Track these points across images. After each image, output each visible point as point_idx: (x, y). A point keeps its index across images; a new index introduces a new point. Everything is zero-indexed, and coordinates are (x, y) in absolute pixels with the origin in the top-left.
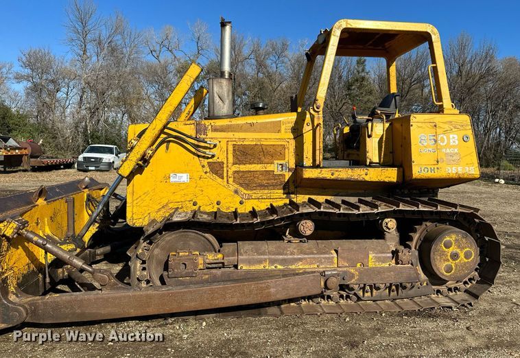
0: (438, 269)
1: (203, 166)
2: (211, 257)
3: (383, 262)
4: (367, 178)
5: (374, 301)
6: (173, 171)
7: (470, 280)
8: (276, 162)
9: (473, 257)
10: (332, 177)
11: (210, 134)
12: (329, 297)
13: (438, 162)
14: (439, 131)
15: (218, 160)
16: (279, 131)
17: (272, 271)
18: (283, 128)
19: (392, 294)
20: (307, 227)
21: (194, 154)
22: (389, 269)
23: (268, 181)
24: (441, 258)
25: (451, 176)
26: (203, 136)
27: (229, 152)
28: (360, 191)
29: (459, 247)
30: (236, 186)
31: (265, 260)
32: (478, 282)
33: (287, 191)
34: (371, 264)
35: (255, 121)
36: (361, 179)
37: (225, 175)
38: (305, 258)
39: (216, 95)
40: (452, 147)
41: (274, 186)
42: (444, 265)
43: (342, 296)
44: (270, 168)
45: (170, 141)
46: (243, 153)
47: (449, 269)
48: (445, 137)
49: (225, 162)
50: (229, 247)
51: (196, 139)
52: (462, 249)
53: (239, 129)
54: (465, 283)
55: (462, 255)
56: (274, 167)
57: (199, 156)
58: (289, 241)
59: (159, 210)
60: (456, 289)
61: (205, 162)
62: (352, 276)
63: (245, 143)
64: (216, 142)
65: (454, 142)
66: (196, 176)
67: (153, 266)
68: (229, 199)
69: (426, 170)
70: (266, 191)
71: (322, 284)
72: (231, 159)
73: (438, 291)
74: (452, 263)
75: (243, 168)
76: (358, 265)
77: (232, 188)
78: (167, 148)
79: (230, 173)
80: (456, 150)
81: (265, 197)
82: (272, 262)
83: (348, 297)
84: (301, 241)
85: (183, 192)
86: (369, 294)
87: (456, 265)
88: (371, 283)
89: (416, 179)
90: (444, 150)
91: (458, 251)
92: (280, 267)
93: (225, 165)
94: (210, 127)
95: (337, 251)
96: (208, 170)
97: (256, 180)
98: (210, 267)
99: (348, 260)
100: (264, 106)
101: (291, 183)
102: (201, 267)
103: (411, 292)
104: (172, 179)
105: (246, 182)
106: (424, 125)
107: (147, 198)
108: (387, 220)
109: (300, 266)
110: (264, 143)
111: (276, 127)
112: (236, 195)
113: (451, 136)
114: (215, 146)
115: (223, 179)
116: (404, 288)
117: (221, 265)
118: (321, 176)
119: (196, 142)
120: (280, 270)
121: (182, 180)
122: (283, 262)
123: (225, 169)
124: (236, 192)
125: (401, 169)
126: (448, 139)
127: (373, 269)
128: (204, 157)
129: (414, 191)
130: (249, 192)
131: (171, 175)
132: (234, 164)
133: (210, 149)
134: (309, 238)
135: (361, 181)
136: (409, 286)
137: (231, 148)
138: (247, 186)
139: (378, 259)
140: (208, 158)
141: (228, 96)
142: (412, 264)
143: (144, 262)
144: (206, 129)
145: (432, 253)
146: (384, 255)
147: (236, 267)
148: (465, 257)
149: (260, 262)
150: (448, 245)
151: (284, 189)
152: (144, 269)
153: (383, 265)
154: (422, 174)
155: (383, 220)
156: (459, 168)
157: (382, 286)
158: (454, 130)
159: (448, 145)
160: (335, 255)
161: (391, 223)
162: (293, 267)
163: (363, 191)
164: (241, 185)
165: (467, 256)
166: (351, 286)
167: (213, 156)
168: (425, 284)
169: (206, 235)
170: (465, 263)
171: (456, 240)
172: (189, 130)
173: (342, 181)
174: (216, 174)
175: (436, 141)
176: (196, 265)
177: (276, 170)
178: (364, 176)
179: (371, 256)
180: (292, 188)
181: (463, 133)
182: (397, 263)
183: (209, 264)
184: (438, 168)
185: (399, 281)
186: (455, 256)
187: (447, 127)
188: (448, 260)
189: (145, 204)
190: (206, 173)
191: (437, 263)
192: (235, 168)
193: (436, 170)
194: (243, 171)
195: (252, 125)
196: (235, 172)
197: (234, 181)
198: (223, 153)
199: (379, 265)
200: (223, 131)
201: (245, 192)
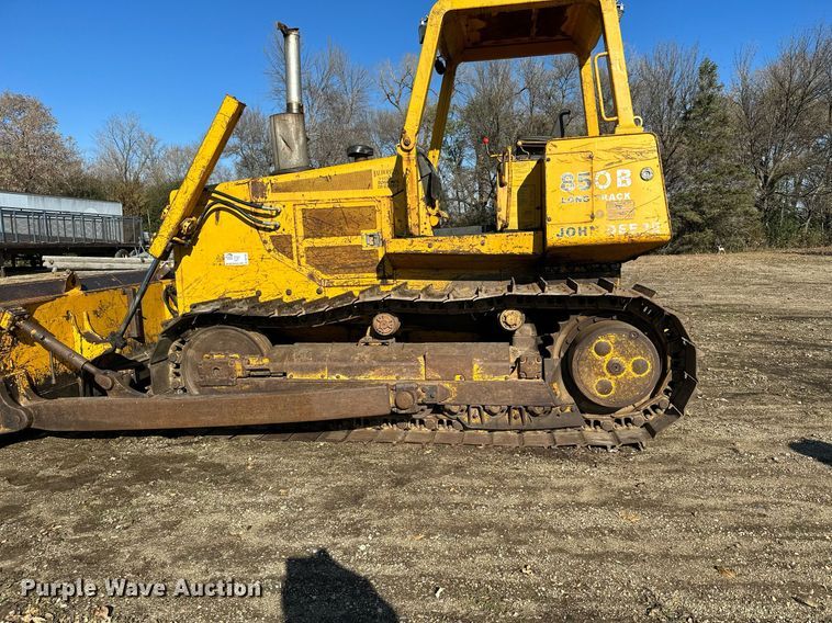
0: (586, 387)
1: (265, 242)
2: (254, 362)
3: (496, 374)
4: (484, 250)
5: (490, 431)
6: (228, 250)
7: (654, 408)
8: (364, 232)
9: (648, 371)
10: (430, 250)
11: (271, 196)
12: (422, 422)
13: (592, 217)
14: (597, 165)
15: (284, 233)
16: (369, 186)
17: (332, 382)
18: (375, 181)
19: (513, 421)
20: (386, 323)
21: (251, 225)
22: (506, 385)
23: (353, 261)
24: (590, 370)
25: (616, 240)
26: (260, 200)
27: (298, 221)
28: (494, 272)
29: (622, 354)
30: (311, 269)
31: (323, 368)
32: (668, 412)
33: (381, 274)
34: (476, 377)
35: (332, 174)
36: (474, 251)
37: (295, 253)
38: (379, 367)
39: (279, 138)
40: (624, 190)
41: (363, 268)
42: (597, 381)
43: (441, 422)
44: (356, 241)
45: (218, 210)
46: (319, 222)
47: (605, 388)
48: (608, 175)
49: (294, 235)
50: (282, 349)
51: (251, 204)
52: (627, 358)
53: (311, 185)
54: (646, 412)
55: (628, 367)
56: (362, 241)
57: (258, 228)
58: (367, 344)
60: (628, 421)
61: (266, 236)
62: (447, 393)
63: (319, 206)
64: (278, 207)
65: (624, 182)
66: (257, 257)
67: (188, 371)
68: (302, 288)
69: (571, 232)
70: (353, 275)
71: (392, 401)
72: (301, 232)
73: (597, 423)
74: (611, 379)
75: (318, 242)
76: (457, 378)
77: (306, 272)
78: (217, 218)
79: (302, 251)
80: (627, 196)
81: (351, 283)
82: (333, 371)
83: (449, 423)
84: (383, 344)
85: (242, 278)
86: (478, 420)
87: (618, 383)
88: (477, 403)
89: (554, 248)
90: (605, 197)
91: (621, 360)
92: (342, 377)
93: (293, 240)
94: (269, 186)
95: (425, 358)
96: (272, 247)
97: (338, 259)
98: (251, 373)
99: (441, 371)
100: (362, 150)
101: (386, 262)
102: (240, 373)
103: (545, 421)
104: (227, 261)
105: (323, 261)
106: (569, 157)
107: (200, 287)
108: (506, 313)
109: (372, 376)
110: (345, 205)
111: (364, 181)
112: (311, 282)
113: (619, 172)
114: (278, 213)
115: (292, 258)
116: (533, 414)
119: (253, 209)
120: (343, 381)
121: (239, 261)
122: (347, 371)
123: (294, 245)
124: (311, 277)
125: (540, 233)
126: (614, 177)
127: (479, 385)
128: (264, 229)
129: (577, 269)
130: (329, 277)
131: (226, 254)
132: (306, 237)
133: (272, 217)
135: (475, 256)
136: (538, 410)
137: (299, 215)
138: (325, 268)
139: (488, 370)
140: (270, 230)
141: (297, 138)
142: (543, 378)
143: (178, 366)
144: (264, 188)
145: (574, 363)
146: (496, 364)
147: (284, 375)
148: (634, 370)
149: (316, 370)
150: (602, 351)
151: (378, 271)
152: (177, 375)
153: (496, 378)
154: (563, 239)
155: (501, 311)
156: (631, 225)
157: (495, 409)
158: (624, 161)
159: (613, 189)
160: (422, 363)
161: (511, 318)
162: (362, 378)
163: (498, 272)
164: (317, 267)
165: (638, 368)
166: (447, 407)
167: (277, 228)
168: (568, 410)
169: (251, 334)
170: (634, 380)
171: (617, 343)
172: (241, 192)
173: (445, 255)
174: (283, 252)
175: (590, 183)
176: (231, 372)
177: (364, 244)
178: (479, 247)
179: (476, 366)
180: (389, 271)
181: (640, 165)
182: (520, 377)
183: (252, 370)
184: (592, 228)
185: (522, 403)
186: (615, 368)
187: (611, 157)
188: (603, 374)
189: (197, 294)
190: (269, 251)
191: (584, 377)
192: (308, 243)
193: (588, 231)
194: (319, 248)
195: (328, 178)
196: (308, 249)
197: (307, 262)
198: (290, 223)
199: (489, 378)
200: (289, 191)
201: (324, 277)
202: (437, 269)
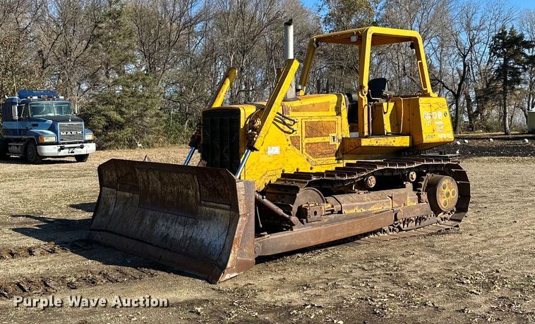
0: (440, 204)
1: (288, 140)
2: (325, 206)
3: (414, 202)
6: (270, 145)
8: (330, 135)
9: (456, 195)
10: (377, 144)
11: (291, 113)
13: (434, 131)
14: (433, 109)
15: (296, 135)
16: (329, 110)
17: (360, 213)
18: (331, 107)
20: (372, 181)
21: (282, 130)
22: (417, 207)
23: (326, 150)
24: (441, 196)
25: (440, 140)
26: (287, 115)
27: (303, 128)
29: (449, 188)
30: (308, 155)
31: (354, 206)
33: (338, 158)
35: (315, 102)
36: (391, 145)
37: (301, 146)
38: (376, 203)
41: (329, 154)
42: (443, 201)
44: (327, 139)
46: (311, 129)
47: (445, 204)
48: (436, 113)
50: (331, 199)
52: (451, 189)
53: (307, 108)
55: (451, 194)
56: (329, 139)
57: (285, 132)
59: (262, 178)
61: (288, 136)
63: (313, 120)
64: (295, 119)
65: (440, 117)
66: (284, 148)
68: (304, 166)
69: (429, 137)
70: (325, 159)
72: (304, 135)
74: (446, 199)
75: (311, 140)
76: (402, 205)
77: (305, 157)
79: (304, 145)
80: (442, 123)
81: (325, 163)
82: (360, 207)
85: (276, 162)
86: (407, 225)
87: (448, 201)
88: (409, 217)
89: (424, 143)
90: (436, 123)
91: (449, 190)
92: (363, 210)
93: (300, 139)
94: (291, 107)
95: (391, 198)
96: (291, 143)
97: (319, 149)
99: (398, 202)
101: (340, 151)
103: (426, 222)
104: (269, 152)
105: (314, 151)
106: (425, 105)
107: (254, 168)
108: (411, 173)
110: (323, 120)
111: (325, 107)
112: (308, 163)
113: (439, 113)
114: (294, 123)
115: (299, 149)
116: (425, 219)
117: (330, 212)
118: (371, 144)
120: (364, 212)
121: (275, 152)
122: (365, 207)
123: (301, 142)
124: (308, 159)
126: (437, 115)
127: (409, 207)
128: (288, 132)
130: (316, 160)
131: (269, 148)
132: (306, 137)
134: (375, 189)
135: (391, 147)
136: (426, 217)
137: (304, 125)
138: (313, 154)
139: (412, 200)
140: (290, 133)
142: (427, 202)
144: (288, 109)
145: (437, 194)
146: (413, 197)
147: (340, 212)
148: (453, 195)
150: (444, 187)
151: (336, 156)
153: (414, 204)
154: (427, 139)
155: (409, 173)
156: (444, 135)
158: (440, 108)
159: (438, 119)
161: (414, 175)
162: (371, 209)
164: (310, 154)
167: (293, 131)
168: (432, 216)
169: (317, 190)
170: (452, 199)
171: (448, 184)
174: (295, 146)
175: (432, 116)
176: (322, 212)
177: (330, 141)
178: (393, 143)
179: (408, 199)
180: (341, 156)
181: (444, 110)
182: (419, 202)
184: (434, 135)
185: (421, 214)
186: (448, 194)
187: (436, 106)
188: (444, 198)
189: (252, 173)
190: (289, 145)
191: (440, 199)
192: (306, 141)
194: (311, 143)
195: (314, 105)
196: (307, 144)
197: (305, 151)
198: (299, 129)
200: (298, 111)
201: (314, 160)
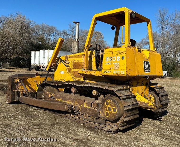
1: (67, 69)
2: (53, 95)
6: (61, 70)
9: (116, 112)
13: (111, 68)
14: (114, 55)
17: (62, 102)
21: (65, 65)
22: (90, 109)
24: (105, 109)
25: (115, 74)
26: (67, 60)
29: (111, 105)
34: (85, 106)
40: (118, 62)
42: (106, 112)
46: (75, 65)
47: (107, 114)
48: (115, 58)
49: (71, 68)
50: (58, 93)
52: (112, 107)
53: (75, 57)
55: (112, 109)
58: (72, 94)
61: (67, 68)
63: (76, 62)
64: (69, 61)
65: (118, 60)
66: (65, 72)
68: (71, 80)
71: (66, 108)
73: (110, 125)
76: (82, 105)
77: (72, 77)
78: (60, 63)
79: (72, 72)
80: (118, 63)
81: (79, 80)
82: (62, 99)
85: (63, 77)
86: (85, 117)
87: (110, 114)
88: (84, 113)
89: (103, 75)
90: (114, 63)
92: (64, 101)
96: (68, 70)
97: (77, 74)
98: (52, 97)
99: (79, 103)
102: (49, 97)
103: (98, 121)
104: (61, 73)
105: (75, 74)
106: (108, 53)
107: (57, 78)
109: (68, 102)
110: (80, 62)
112: (73, 79)
113: (118, 57)
114: (69, 63)
115: (70, 73)
123: (71, 70)
126: (116, 58)
127: (85, 108)
132: (73, 68)
137: (72, 64)
138: (75, 76)
139: (87, 105)
140: (68, 67)
144: (68, 57)
146: (89, 103)
148: (113, 111)
149: (60, 99)
150: (107, 104)
151: (84, 78)
154: (105, 73)
156: (118, 71)
158: (119, 54)
159: (116, 61)
160: (76, 100)
162: (66, 102)
166: (79, 112)
168: (102, 119)
170: (113, 114)
171: (110, 103)
172: (64, 58)
174: (69, 72)
175: (111, 60)
179: (85, 103)
181: (122, 55)
184: (110, 71)
185: (92, 115)
186: (109, 109)
187: (116, 53)
190: (67, 71)
192: (73, 70)
193: (110, 72)
194: (75, 71)
195: (78, 55)
197: (73, 74)
198: (71, 66)
199: (87, 107)
200: (71, 58)
201: (75, 78)
202: (94, 79)
